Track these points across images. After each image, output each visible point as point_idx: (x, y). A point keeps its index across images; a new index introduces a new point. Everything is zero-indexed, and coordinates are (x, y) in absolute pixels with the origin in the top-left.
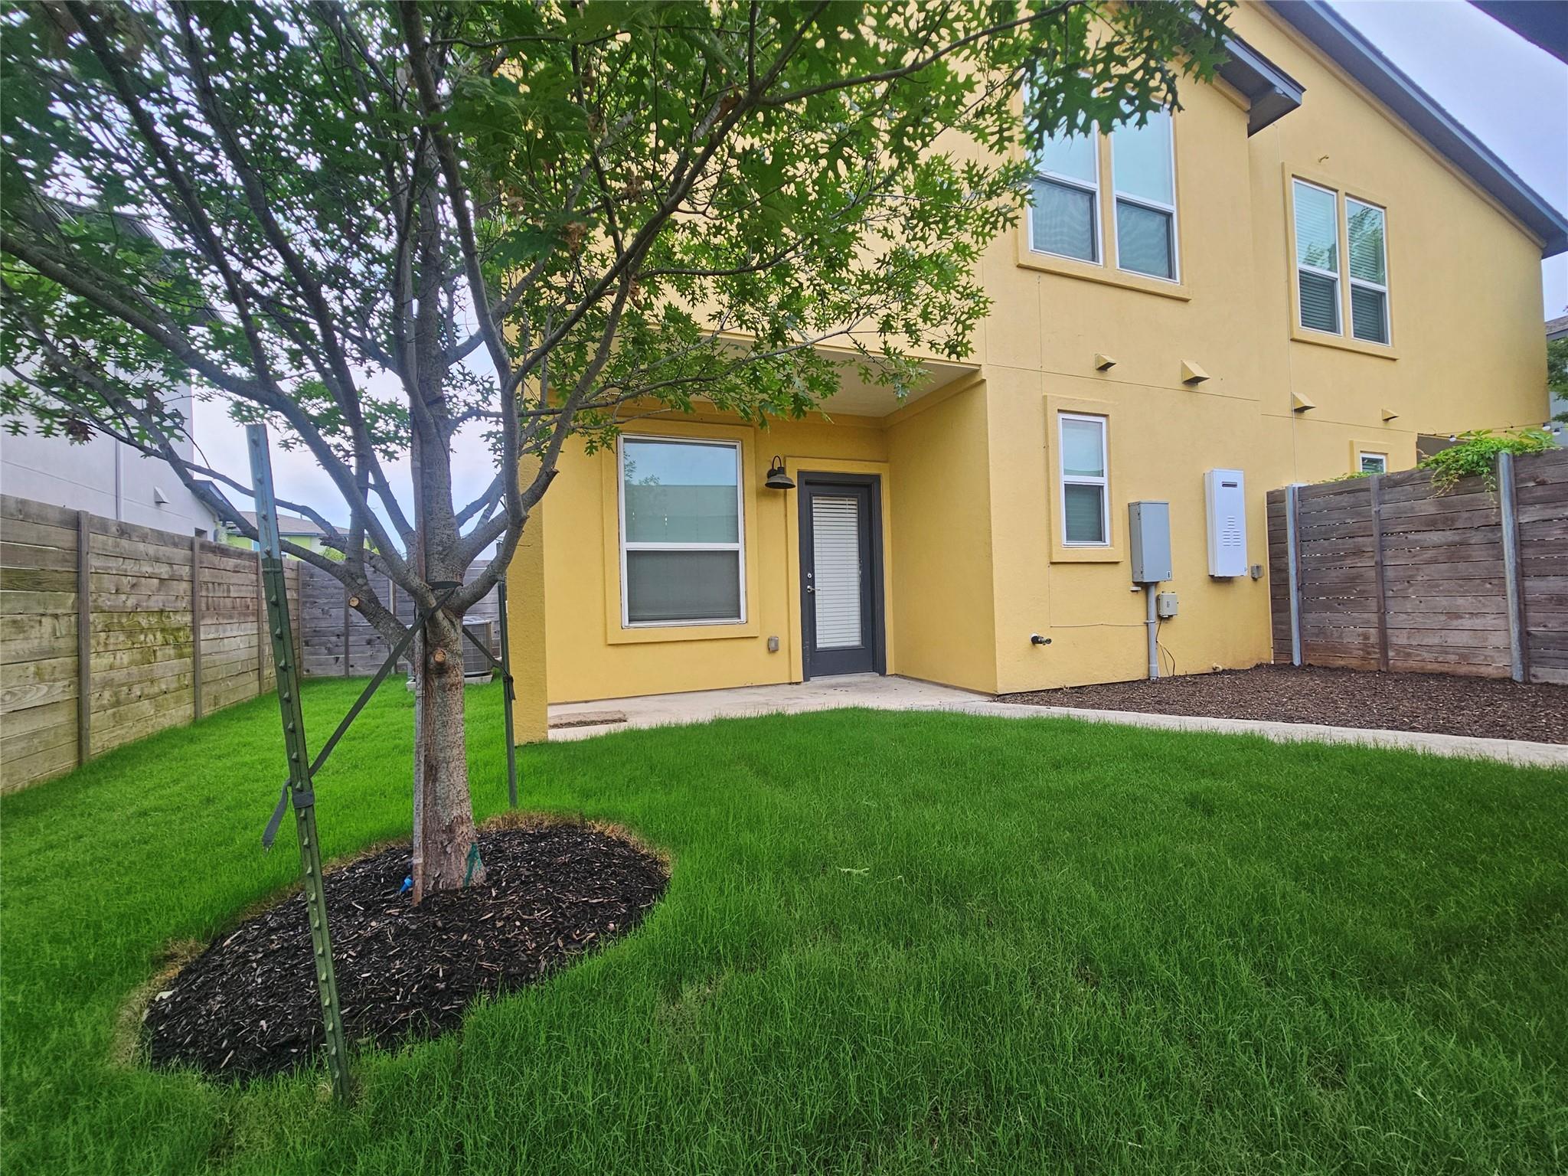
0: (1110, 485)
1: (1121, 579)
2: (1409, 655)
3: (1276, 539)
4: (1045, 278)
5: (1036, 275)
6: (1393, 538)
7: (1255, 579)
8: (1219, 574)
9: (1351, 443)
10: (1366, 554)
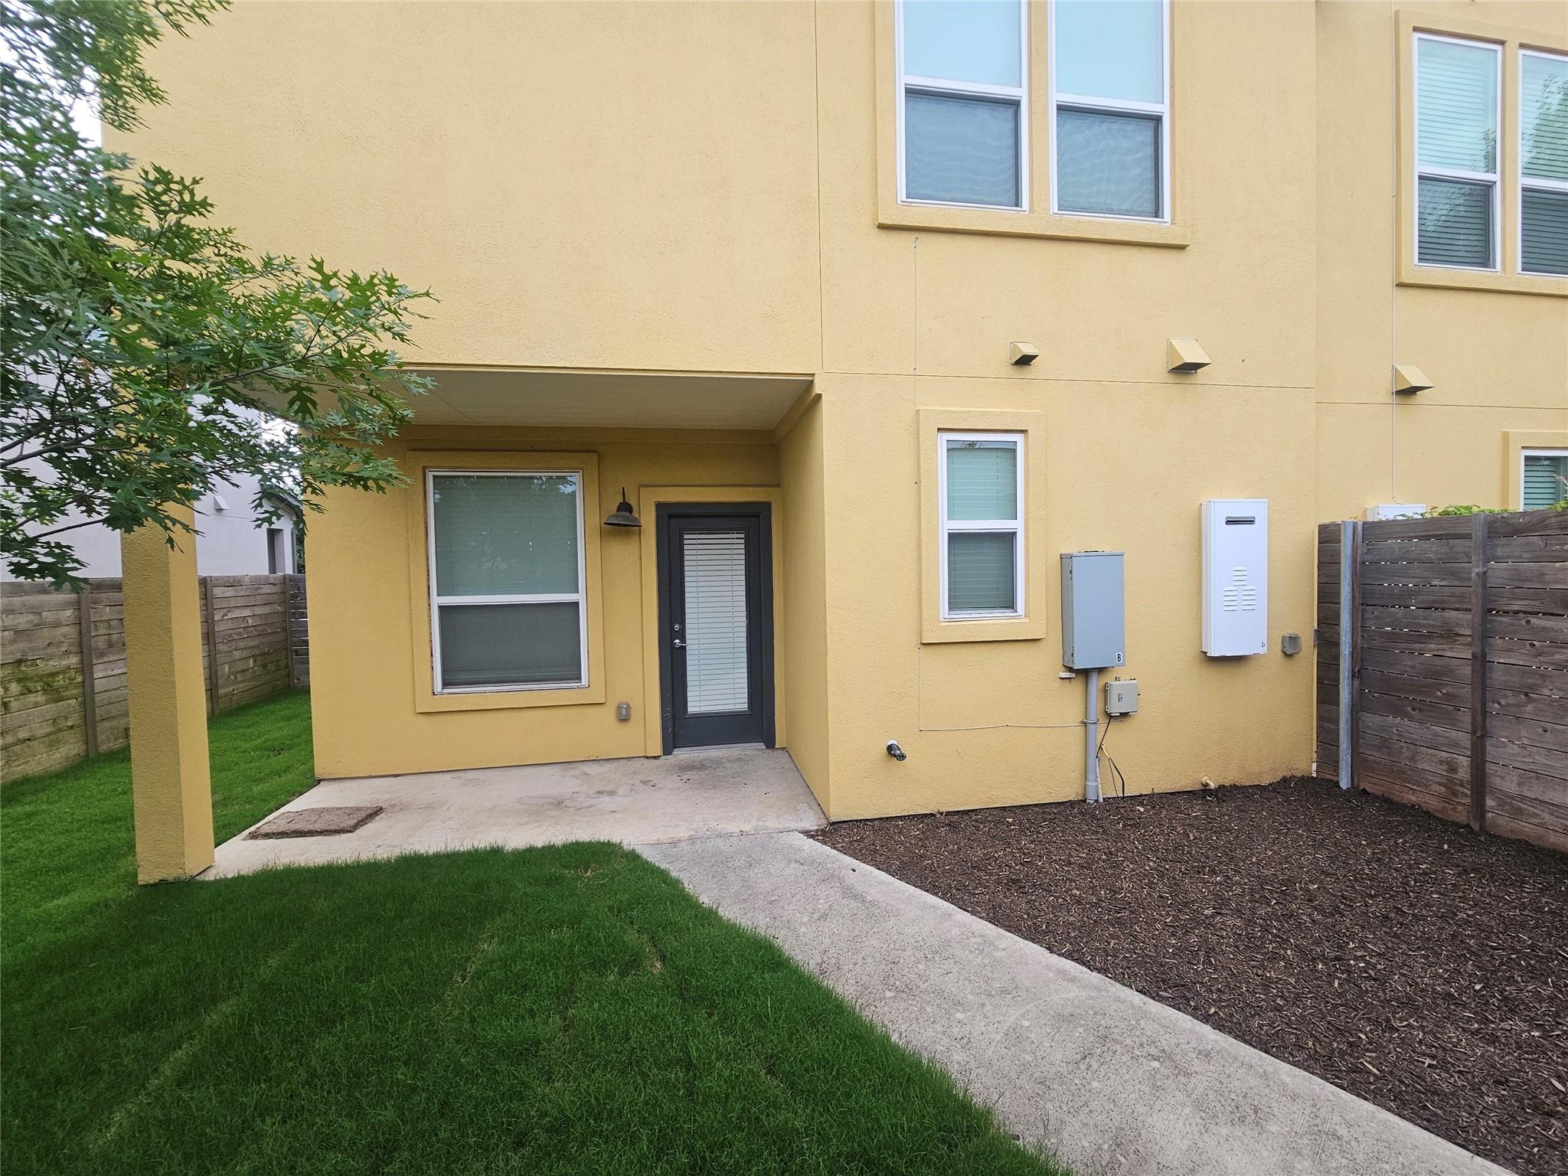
0: (1027, 530)
1: (1046, 661)
2: (1520, 811)
3: (1327, 595)
4: (922, 236)
5: (909, 238)
6: (1505, 619)
7: (1288, 656)
8: (1214, 652)
9: (1506, 436)
10: (1462, 639)
